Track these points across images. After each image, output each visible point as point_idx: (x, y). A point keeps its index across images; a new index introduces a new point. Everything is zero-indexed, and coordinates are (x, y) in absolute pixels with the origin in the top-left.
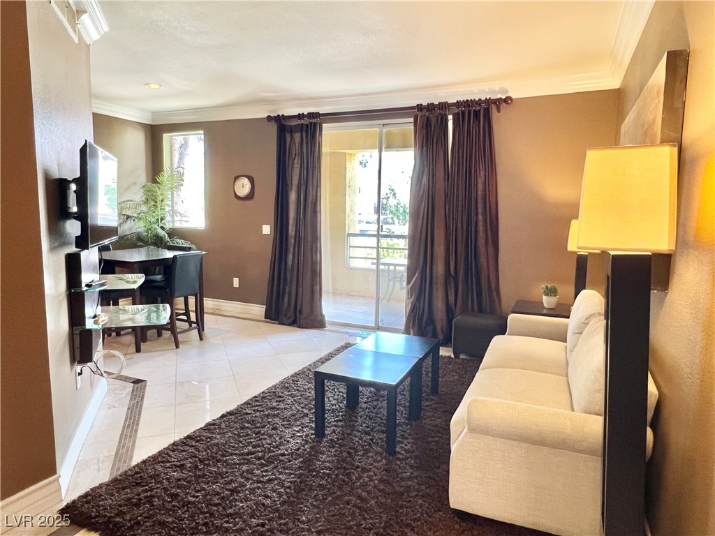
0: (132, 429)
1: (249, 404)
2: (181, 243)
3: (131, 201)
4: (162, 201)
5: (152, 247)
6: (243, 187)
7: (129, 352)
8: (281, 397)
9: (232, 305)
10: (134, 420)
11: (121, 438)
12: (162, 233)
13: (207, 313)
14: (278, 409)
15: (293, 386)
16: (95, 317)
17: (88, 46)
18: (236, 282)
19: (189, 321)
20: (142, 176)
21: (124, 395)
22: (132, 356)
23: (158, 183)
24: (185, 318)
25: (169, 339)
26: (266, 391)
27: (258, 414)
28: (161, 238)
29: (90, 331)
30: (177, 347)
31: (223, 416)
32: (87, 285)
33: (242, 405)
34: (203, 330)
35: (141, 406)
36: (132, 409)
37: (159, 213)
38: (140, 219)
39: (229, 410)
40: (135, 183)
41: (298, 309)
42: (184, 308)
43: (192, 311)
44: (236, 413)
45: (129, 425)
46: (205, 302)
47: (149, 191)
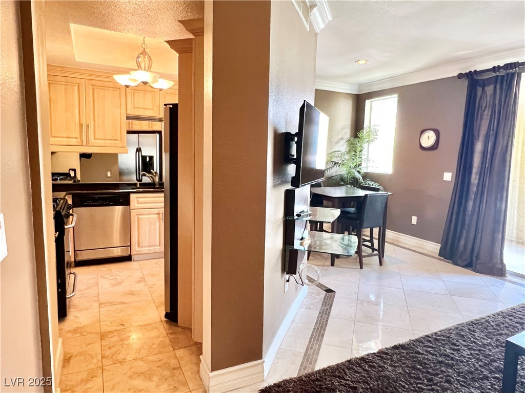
0: (320, 333)
1: (421, 342)
2: (372, 184)
3: (339, 151)
4: (360, 152)
5: (350, 186)
6: (428, 139)
7: (326, 264)
8: (455, 345)
9: (409, 239)
10: (322, 325)
11: (311, 338)
12: (358, 175)
13: (387, 242)
14: (452, 359)
15: (469, 335)
16: (302, 239)
17: (316, 34)
18: (414, 220)
19: (372, 247)
20: (347, 133)
21: (318, 300)
22: (328, 268)
23: (359, 137)
24: (369, 244)
25: (356, 259)
26: (439, 333)
27: (430, 357)
28: (357, 179)
29: (296, 251)
30: (361, 268)
31: (395, 347)
32: (297, 215)
33: (414, 341)
34: (383, 257)
35: (329, 313)
36: (322, 315)
37: (357, 161)
38: (344, 165)
39: (401, 343)
40: (342, 139)
41: (475, 255)
42: (369, 235)
43: (376, 239)
44: (408, 349)
45: (318, 328)
46: (386, 233)
47: (352, 144)
